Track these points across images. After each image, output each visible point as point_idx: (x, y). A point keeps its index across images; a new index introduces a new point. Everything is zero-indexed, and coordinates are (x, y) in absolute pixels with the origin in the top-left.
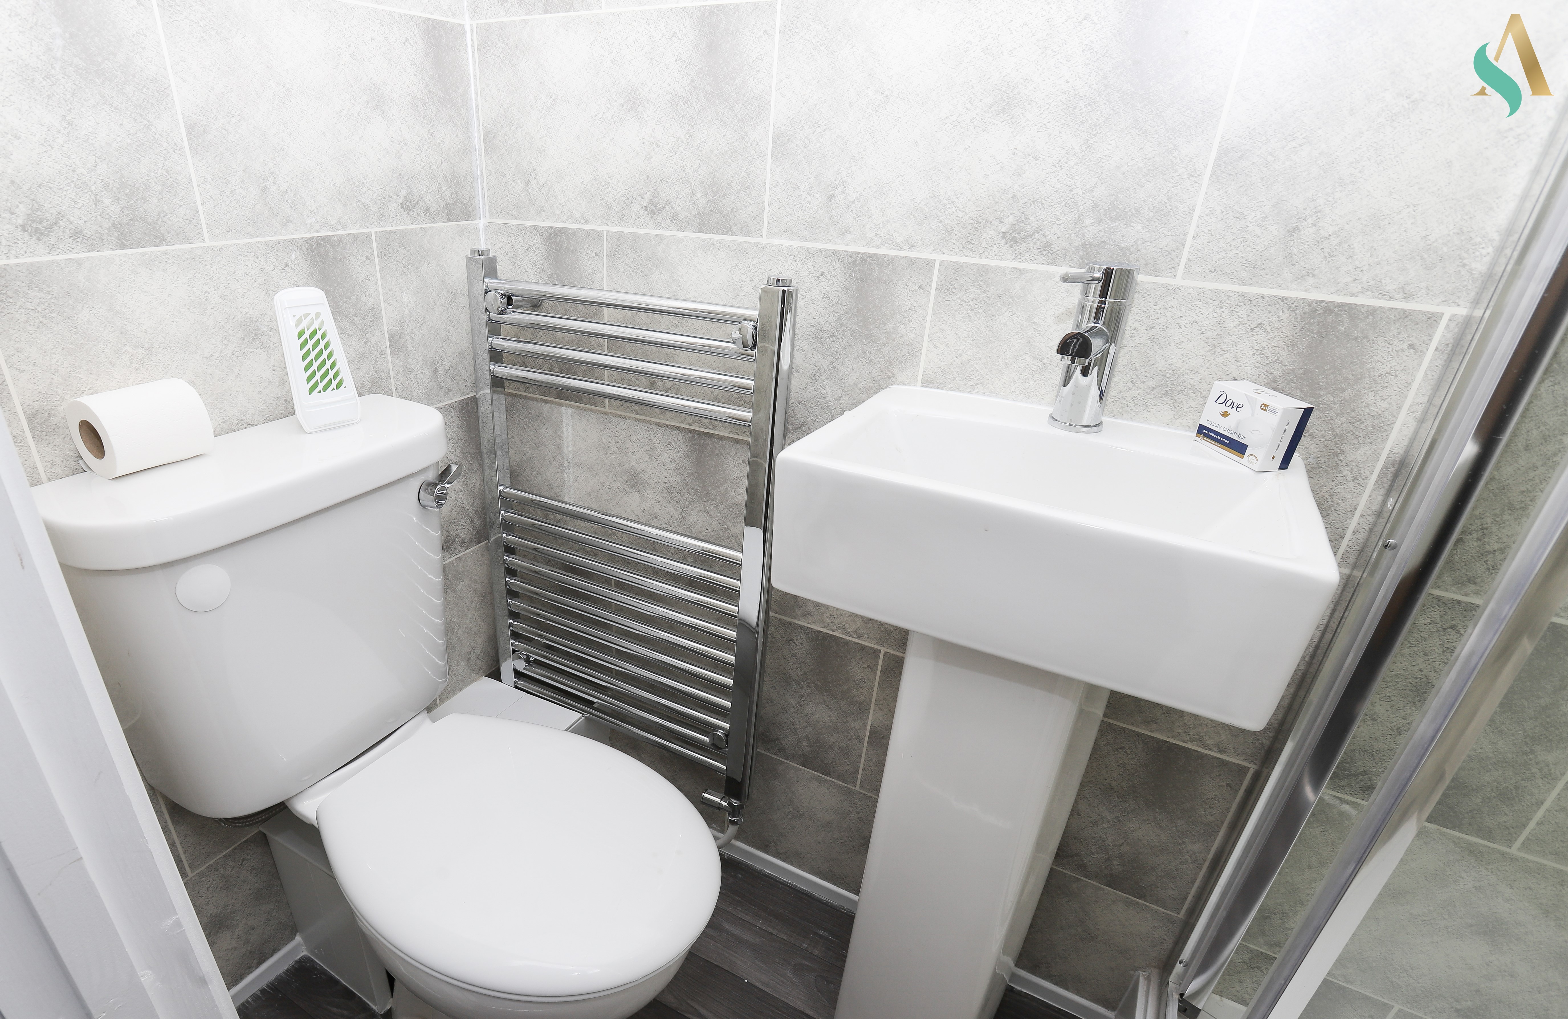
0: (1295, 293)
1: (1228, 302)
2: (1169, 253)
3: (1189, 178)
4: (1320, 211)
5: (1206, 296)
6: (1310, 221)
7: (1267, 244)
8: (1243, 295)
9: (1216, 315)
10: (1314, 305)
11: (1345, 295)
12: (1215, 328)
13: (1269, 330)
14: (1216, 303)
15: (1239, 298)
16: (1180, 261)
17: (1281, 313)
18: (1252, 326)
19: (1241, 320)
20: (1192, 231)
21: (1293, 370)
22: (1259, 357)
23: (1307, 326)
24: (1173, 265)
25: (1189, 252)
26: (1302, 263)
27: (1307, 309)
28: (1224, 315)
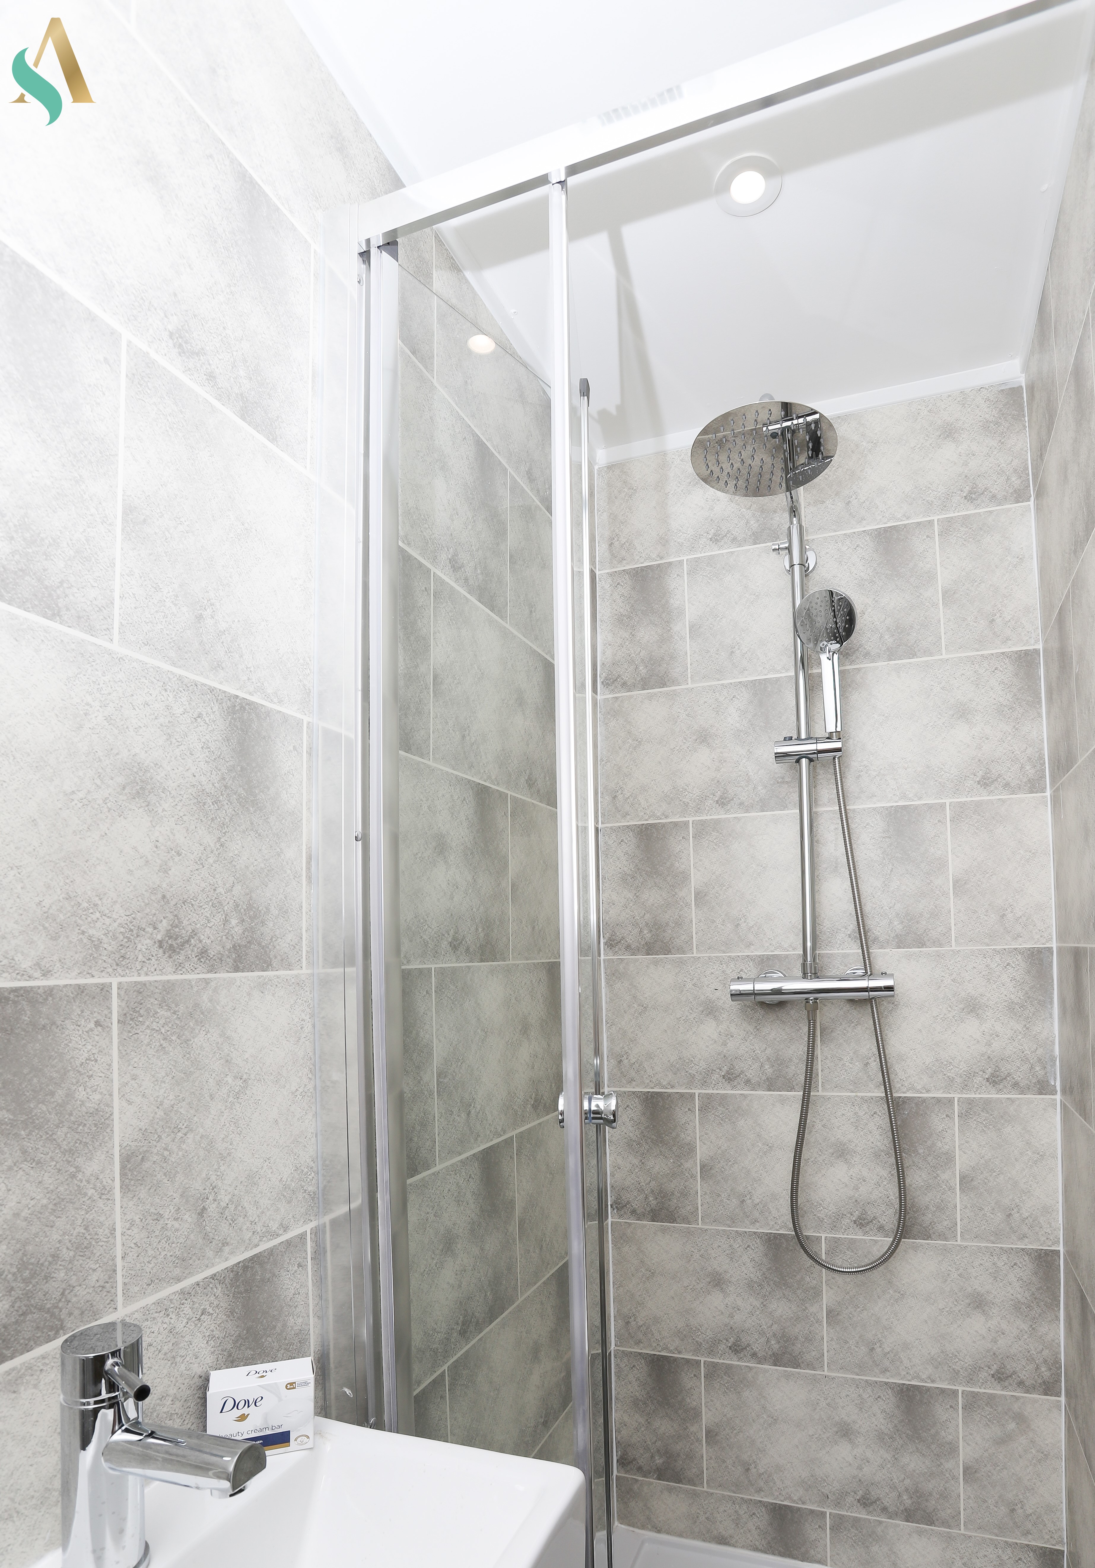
0: (220, 1266)
1: (172, 1306)
2: (103, 1287)
3: (100, 1198)
4: (215, 1187)
5: (151, 1312)
6: (211, 1198)
7: (186, 1233)
8: (182, 1292)
9: (165, 1326)
10: (235, 1268)
11: (251, 1249)
12: (169, 1339)
13: (211, 1312)
14: (162, 1314)
15: (180, 1296)
16: (116, 1290)
17: (215, 1290)
18: (198, 1317)
19: (188, 1316)
20: (119, 1253)
21: (239, 1336)
22: (212, 1342)
23: (236, 1290)
24: (111, 1298)
25: (123, 1276)
26: (217, 1238)
27: (232, 1275)
28: (172, 1321)
